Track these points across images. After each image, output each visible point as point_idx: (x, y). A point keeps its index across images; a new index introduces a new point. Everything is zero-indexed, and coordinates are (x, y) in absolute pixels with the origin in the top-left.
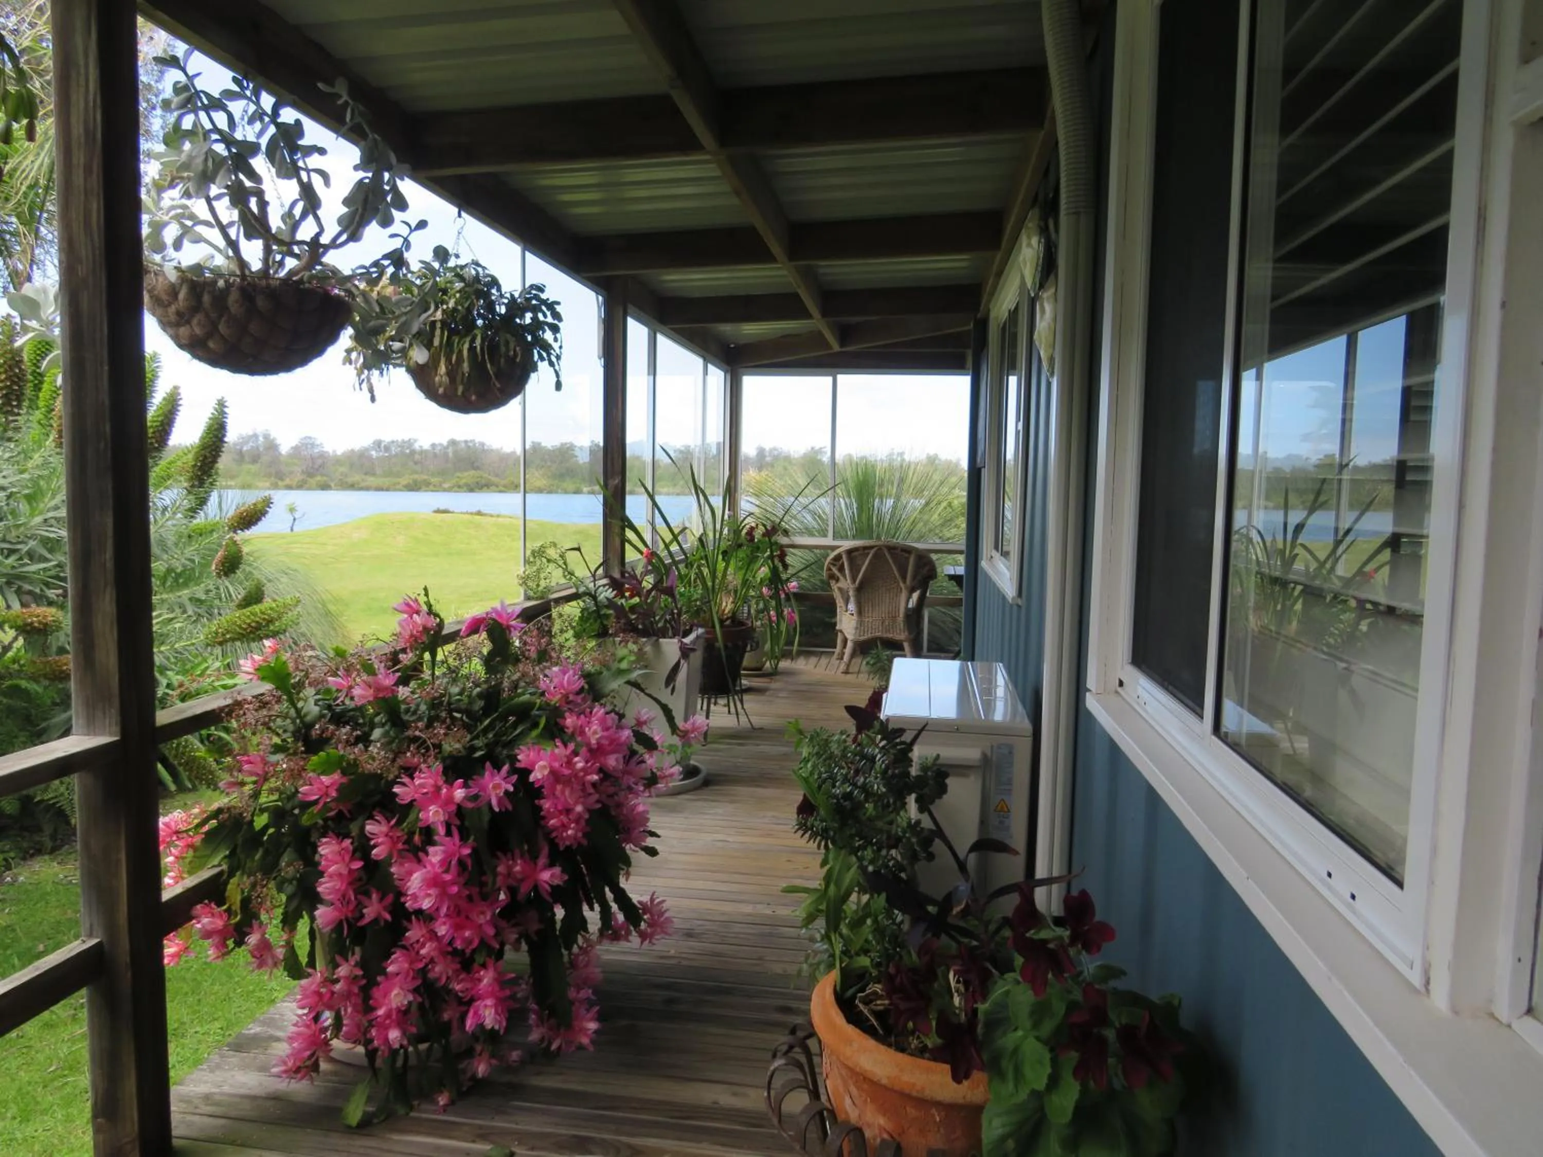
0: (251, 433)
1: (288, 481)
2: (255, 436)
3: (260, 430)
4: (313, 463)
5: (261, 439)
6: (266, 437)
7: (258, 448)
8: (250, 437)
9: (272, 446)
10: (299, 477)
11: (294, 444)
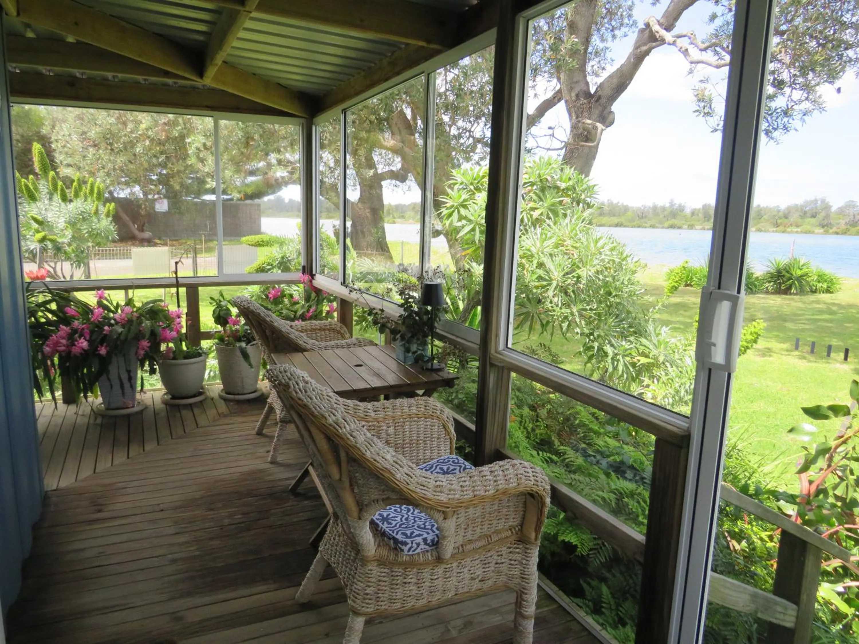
0: (813, 199)
1: (834, 229)
2: (816, 200)
3: (819, 197)
4: (854, 218)
5: (819, 202)
6: (823, 201)
7: (816, 208)
8: (812, 202)
9: (827, 207)
10: (843, 227)
11: (840, 206)
